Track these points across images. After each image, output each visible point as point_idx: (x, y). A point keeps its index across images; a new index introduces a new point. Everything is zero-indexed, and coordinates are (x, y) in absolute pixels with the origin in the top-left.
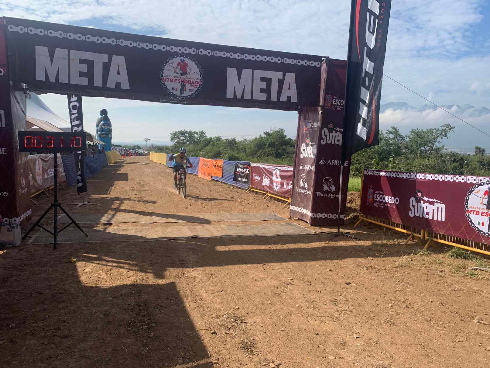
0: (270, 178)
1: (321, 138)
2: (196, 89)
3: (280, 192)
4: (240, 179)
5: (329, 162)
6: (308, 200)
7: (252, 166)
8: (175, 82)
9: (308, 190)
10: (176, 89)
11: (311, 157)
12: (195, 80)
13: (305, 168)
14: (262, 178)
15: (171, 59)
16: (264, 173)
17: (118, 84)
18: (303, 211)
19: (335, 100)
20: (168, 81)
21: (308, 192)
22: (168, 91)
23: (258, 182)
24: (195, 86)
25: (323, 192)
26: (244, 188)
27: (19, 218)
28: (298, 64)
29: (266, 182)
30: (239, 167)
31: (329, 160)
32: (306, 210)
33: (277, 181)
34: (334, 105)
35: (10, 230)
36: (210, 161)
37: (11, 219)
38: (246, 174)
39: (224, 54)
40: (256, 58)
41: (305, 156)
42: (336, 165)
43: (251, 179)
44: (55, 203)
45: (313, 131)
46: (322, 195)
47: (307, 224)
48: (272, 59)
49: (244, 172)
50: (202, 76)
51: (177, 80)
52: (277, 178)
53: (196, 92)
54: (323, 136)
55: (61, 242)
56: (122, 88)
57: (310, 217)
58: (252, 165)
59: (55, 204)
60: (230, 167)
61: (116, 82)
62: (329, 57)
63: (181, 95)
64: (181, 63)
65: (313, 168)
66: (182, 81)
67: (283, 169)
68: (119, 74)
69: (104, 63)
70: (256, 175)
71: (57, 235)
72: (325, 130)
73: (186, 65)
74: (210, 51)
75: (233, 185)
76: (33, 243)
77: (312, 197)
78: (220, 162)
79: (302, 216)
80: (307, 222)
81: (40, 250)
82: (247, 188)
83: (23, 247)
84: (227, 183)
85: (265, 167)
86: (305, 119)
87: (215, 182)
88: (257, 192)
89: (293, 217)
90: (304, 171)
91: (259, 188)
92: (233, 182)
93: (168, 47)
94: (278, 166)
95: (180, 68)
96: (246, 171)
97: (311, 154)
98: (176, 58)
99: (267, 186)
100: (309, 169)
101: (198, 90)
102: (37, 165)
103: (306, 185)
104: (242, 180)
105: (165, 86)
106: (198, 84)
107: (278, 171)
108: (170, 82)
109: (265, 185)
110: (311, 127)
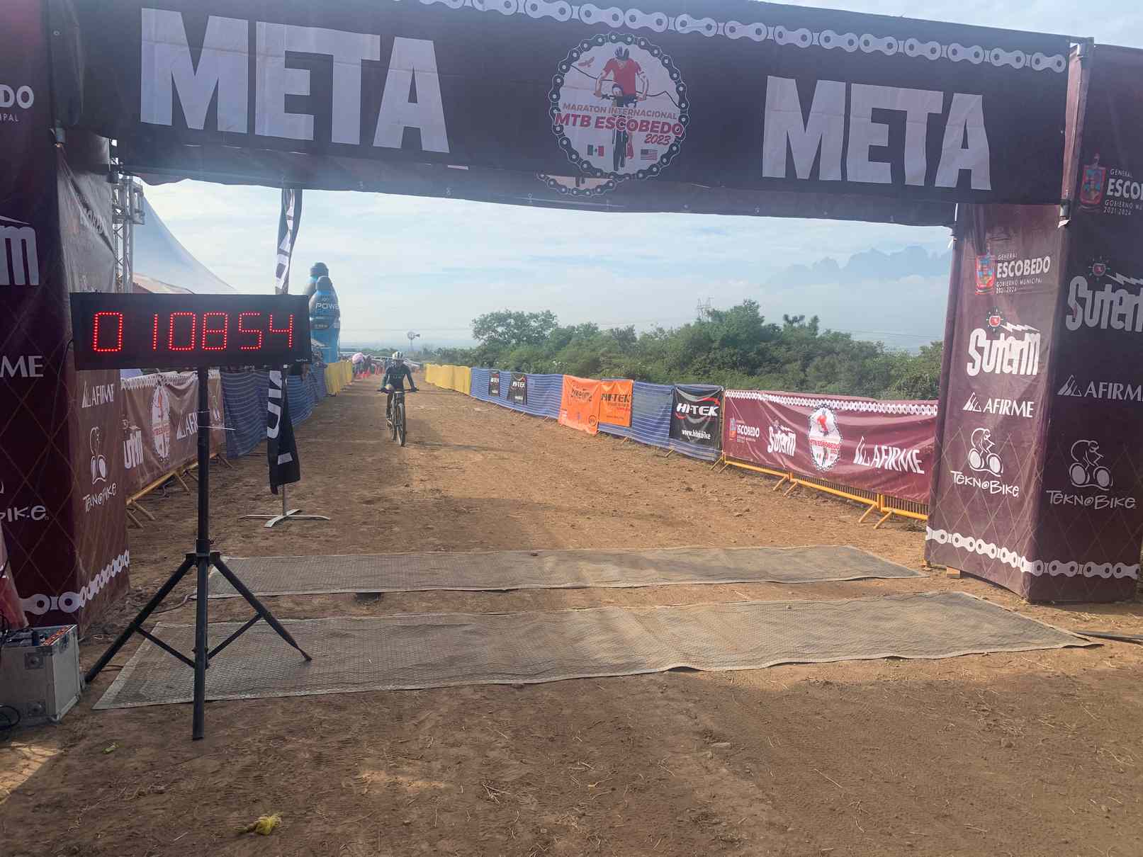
0: (796, 431)
1: (1064, 310)
2: (666, 149)
3: (840, 476)
4: (685, 432)
5: (1090, 390)
7: (727, 398)
8: (597, 126)
9: (1007, 478)
10: (601, 151)
11: (1015, 372)
12: (663, 120)
13: (991, 406)
14: (765, 432)
15: (588, 49)
16: (775, 417)
17: (412, 135)
18: (987, 549)
19: (1112, 180)
20: (574, 124)
21: (1005, 489)
22: (574, 157)
23: (750, 442)
24: (663, 141)
25: (1071, 490)
26: (704, 458)
27: (82, 594)
28: (993, 61)
29: (783, 443)
30: (684, 401)
31: (1092, 385)
32: (999, 546)
33: (828, 441)
34: (1113, 198)
35: (34, 663)
38: (709, 419)
39: (758, 32)
40: (859, 42)
41: (987, 369)
42: (1114, 398)
43: (725, 435)
44: (198, 550)
45: (1020, 286)
46: (1066, 498)
47: (1008, 596)
48: (911, 47)
49: (701, 413)
50: (683, 105)
51: (605, 121)
52: (826, 433)
53: (665, 160)
54: (1072, 302)
55: (220, 697)
56: (424, 149)
57: (1026, 573)
58: (729, 394)
59: (200, 558)
60: (652, 401)
61: (405, 128)
62: (1091, 40)
63: (616, 169)
64: (618, 60)
65: (1026, 410)
66: (621, 122)
67: (851, 407)
68: (416, 102)
69: (365, 63)
70: (743, 422)
71: (207, 666)
72: (1080, 282)
73: (635, 68)
74: (713, 23)
75: (666, 447)
76: (120, 702)
77: (1029, 506)
78: (624, 387)
79: (979, 564)
80: (1006, 588)
81: (140, 746)
82: (712, 457)
83: (85, 726)
84: (646, 442)
85: (776, 399)
86: (981, 251)
87: (613, 440)
88: (745, 469)
89: (939, 566)
90: (981, 417)
91: (752, 460)
92: (664, 440)
93: (576, 8)
94: (828, 400)
95: (616, 80)
96: (707, 412)
97: (1014, 361)
98: (601, 44)
99: (787, 456)
100: (1008, 414)
101: (670, 152)
102: (156, 403)
103: (995, 465)
104: (694, 435)
105: (565, 142)
106: (671, 132)
107: (828, 411)
108: (582, 125)
109: (777, 452)
110: (1012, 275)
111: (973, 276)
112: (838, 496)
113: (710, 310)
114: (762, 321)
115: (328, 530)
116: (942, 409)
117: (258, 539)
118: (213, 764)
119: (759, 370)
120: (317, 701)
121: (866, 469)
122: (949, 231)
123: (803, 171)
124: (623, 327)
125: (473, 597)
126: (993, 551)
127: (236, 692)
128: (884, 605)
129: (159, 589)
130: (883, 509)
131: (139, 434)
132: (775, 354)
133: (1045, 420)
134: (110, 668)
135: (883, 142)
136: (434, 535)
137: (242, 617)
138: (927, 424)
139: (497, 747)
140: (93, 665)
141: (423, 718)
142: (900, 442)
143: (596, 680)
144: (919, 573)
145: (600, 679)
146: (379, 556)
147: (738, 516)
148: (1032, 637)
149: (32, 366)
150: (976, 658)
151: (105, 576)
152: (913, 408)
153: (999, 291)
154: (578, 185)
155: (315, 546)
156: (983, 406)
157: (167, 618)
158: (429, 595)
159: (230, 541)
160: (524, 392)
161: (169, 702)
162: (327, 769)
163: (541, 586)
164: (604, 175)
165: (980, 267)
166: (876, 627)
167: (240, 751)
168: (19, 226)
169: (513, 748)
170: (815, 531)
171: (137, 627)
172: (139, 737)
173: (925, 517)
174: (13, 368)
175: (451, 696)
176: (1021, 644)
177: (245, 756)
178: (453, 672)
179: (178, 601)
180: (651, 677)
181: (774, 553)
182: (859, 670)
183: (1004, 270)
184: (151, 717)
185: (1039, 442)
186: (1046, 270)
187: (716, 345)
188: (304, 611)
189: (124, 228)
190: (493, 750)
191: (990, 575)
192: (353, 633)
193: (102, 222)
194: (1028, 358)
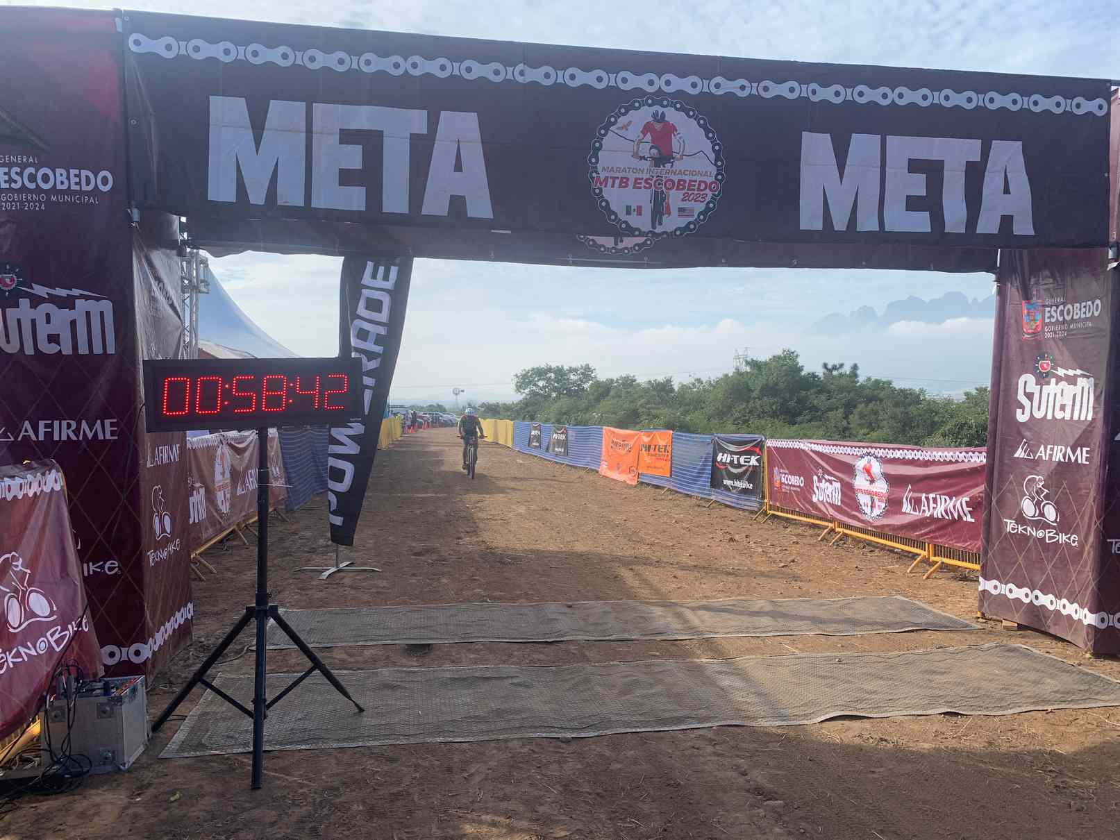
0: (841, 480)
2: (702, 207)
3: (888, 526)
4: (727, 482)
6: (1066, 565)
7: (769, 447)
8: (634, 187)
10: (639, 213)
11: (1068, 417)
12: (699, 178)
13: (1043, 453)
14: (809, 482)
15: (625, 114)
17: (457, 203)
18: (1046, 600)
21: (1062, 538)
22: (613, 217)
23: (794, 491)
24: (699, 199)
27: (149, 645)
28: (1032, 108)
29: (828, 492)
30: (724, 451)
32: (1059, 597)
33: (875, 490)
35: (104, 712)
36: (632, 436)
37: (124, 647)
38: (750, 469)
39: (792, 90)
40: (893, 96)
41: (1038, 415)
43: (768, 484)
44: (257, 603)
45: (1069, 330)
47: (1070, 650)
48: (947, 98)
49: (742, 462)
50: (719, 163)
51: (643, 181)
52: (872, 481)
53: (702, 217)
55: (278, 747)
56: (472, 213)
57: (1089, 625)
58: (770, 443)
59: (259, 611)
60: (693, 450)
61: (451, 196)
63: (654, 227)
64: (655, 123)
65: (1082, 456)
66: (659, 181)
67: (898, 454)
68: (460, 170)
69: (414, 138)
70: (787, 472)
71: (265, 718)
73: (670, 129)
74: (746, 83)
75: (708, 497)
76: (183, 751)
77: (1089, 555)
78: (663, 438)
79: (1036, 616)
80: (1068, 641)
81: (203, 796)
82: (754, 506)
83: (151, 774)
84: (686, 492)
85: (819, 448)
86: (1027, 296)
87: (653, 490)
88: (787, 518)
89: (995, 617)
90: (1034, 464)
91: (797, 510)
92: (705, 490)
93: (612, 76)
94: (872, 448)
95: (653, 141)
96: (749, 462)
97: (1067, 408)
98: (638, 109)
99: (832, 505)
100: (1062, 460)
101: (707, 209)
102: (218, 461)
103: (1050, 513)
104: (735, 485)
105: (604, 204)
106: (708, 190)
107: (873, 460)
108: (620, 186)
109: (822, 501)
110: (1061, 319)
111: (1019, 321)
112: (886, 545)
113: (749, 360)
114: (801, 369)
115: (380, 581)
116: (991, 455)
117: (313, 591)
118: (270, 815)
119: (799, 419)
120: (370, 752)
121: (916, 518)
122: (992, 277)
123: (840, 224)
124: (661, 379)
125: (519, 650)
126: (1052, 602)
127: (291, 743)
128: (937, 658)
129: (221, 640)
130: (932, 558)
131: (202, 491)
132: (815, 402)
133: (1103, 465)
134: (175, 717)
135: (922, 192)
136: (480, 586)
137: (298, 668)
138: (975, 471)
139: (546, 802)
140: (159, 713)
141: (473, 770)
142: (949, 490)
143: (643, 735)
144: (974, 625)
145: (647, 734)
146: (428, 608)
147: (783, 567)
148: (1098, 693)
149: (108, 428)
150: (1039, 715)
151: (169, 627)
152: (960, 455)
153: (1047, 335)
154: (616, 243)
155: (366, 597)
156: (1035, 453)
157: (228, 669)
158: (477, 647)
159: (286, 594)
160: (564, 444)
161: (229, 751)
162: (380, 822)
163: (586, 638)
164: (642, 234)
165: (1026, 312)
166: (930, 681)
167: (297, 802)
168: (97, 299)
169: (563, 803)
170: (864, 581)
171: (200, 678)
172: (201, 787)
173: (977, 567)
174: (91, 431)
175: (499, 749)
176: (1088, 701)
177: (301, 807)
178: (503, 725)
179: (238, 652)
180: (701, 732)
181: (822, 605)
182: (916, 727)
183: (1053, 314)
184: (212, 767)
185: (1097, 491)
186: (1096, 314)
187: (755, 394)
188: (357, 662)
189: (191, 297)
190: (542, 805)
191: (1049, 627)
192: (403, 684)
193: (172, 293)
194: (1082, 403)
